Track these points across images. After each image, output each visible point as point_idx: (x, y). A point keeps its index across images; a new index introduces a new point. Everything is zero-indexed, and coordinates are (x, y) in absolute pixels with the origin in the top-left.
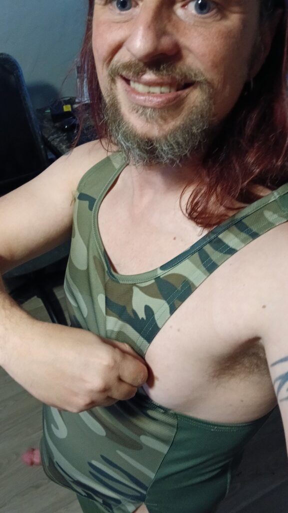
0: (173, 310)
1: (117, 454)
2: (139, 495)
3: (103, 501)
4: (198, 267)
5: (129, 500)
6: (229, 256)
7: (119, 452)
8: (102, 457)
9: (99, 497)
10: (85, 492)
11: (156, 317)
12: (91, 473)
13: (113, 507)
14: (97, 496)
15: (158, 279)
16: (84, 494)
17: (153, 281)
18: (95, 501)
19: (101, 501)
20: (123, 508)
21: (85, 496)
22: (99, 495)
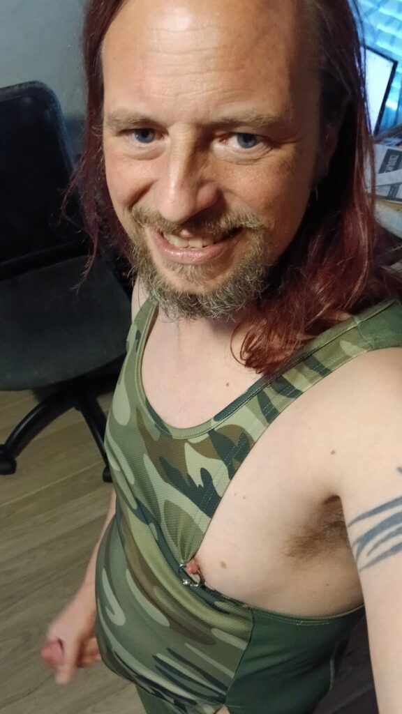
0: (232, 473)
1: (187, 647)
2: (217, 696)
3: (175, 701)
4: (257, 416)
5: (206, 701)
6: (293, 399)
7: (187, 645)
8: (169, 649)
9: (170, 696)
10: (153, 690)
11: (215, 482)
12: (156, 667)
13: (187, 708)
14: (167, 695)
15: (212, 432)
16: (151, 691)
17: (207, 435)
18: (163, 701)
19: (172, 701)
20: (199, 710)
21: (152, 694)
22: (169, 694)
